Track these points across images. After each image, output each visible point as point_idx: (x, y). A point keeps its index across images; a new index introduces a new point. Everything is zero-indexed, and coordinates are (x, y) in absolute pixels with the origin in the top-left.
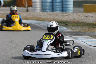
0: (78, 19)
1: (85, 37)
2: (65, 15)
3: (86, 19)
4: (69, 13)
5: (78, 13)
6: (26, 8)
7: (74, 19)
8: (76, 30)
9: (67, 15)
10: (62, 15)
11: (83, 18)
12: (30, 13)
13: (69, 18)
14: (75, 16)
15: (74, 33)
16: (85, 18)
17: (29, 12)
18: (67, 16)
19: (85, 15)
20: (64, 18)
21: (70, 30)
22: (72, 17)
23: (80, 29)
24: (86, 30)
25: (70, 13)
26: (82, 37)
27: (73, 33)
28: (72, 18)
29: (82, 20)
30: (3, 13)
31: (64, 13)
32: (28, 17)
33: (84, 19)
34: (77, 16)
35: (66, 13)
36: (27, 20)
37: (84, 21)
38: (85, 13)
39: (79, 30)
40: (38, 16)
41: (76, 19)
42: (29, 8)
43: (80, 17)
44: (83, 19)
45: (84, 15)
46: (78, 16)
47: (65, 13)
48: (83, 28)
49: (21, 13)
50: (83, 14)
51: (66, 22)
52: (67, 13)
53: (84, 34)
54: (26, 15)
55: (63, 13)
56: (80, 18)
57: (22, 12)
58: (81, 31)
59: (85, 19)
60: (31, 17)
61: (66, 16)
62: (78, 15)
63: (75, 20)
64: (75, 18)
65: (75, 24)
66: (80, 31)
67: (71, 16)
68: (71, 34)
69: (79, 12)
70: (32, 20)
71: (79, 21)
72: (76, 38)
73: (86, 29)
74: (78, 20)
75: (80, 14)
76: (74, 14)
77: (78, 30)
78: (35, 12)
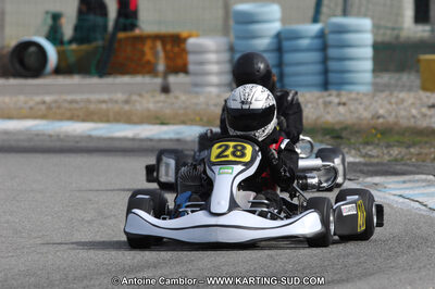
0: (394, 114)
1: (418, 181)
2: (336, 100)
3: (431, 117)
4: (353, 96)
5: (395, 94)
6: (158, 81)
7: (373, 118)
8: (378, 157)
9: (344, 100)
10: (321, 101)
11: (414, 112)
12: (177, 98)
13: (351, 112)
14: (381, 107)
15: (370, 168)
16: (424, 110)
17: (171, 95)
18: (344, 104)
19: (425, 100)
20: (328, 113)
21: (353, 156)
22: (365, 109)
23: (396, 152)
24: (426, 154)
25: (358, 94)
26: (404, 182)
27: (365, 169)
28: (367, 115)
29: (412, 120)
30: (56, 102)
31: (330, 95)
32: (168, 111)
33: (419, 116)
34: (390, 103)
35: (338, 95)
36: (163, 124)
37: (419, 123)
38: (429, 94)
39: (392, 158)
40: (212, 108)
41: (386, 115)
42: (172, 79)
43: (402, 106)
44: (414, 117)
45: (420, 99)
46: (394, 106)
47: (334, 93)
48: (412, 150)
49: (135, 98)
50: (415, 98)
51: (337, 127)
52: (343, 93)
53: (413, 169)
54: (161, 104)
55: (326, 94)
56: (403, 113)
57: (140, 95)
58: (402, 159)
59: (424, 116)
60: (181, 112)
61: (339, 104)
62: (393, 100)
63: (381, 120)
64: (381, 112)
65: (379, 136)
66: (396, 160)
67: (361, 104)
68: (355, 171)
69: (401, 91)
70: (184, 123)
71: (396, 124)
72: (376, 184)
73: (425, 151)
74: (391, 119)
75: (402, 95)
76: (376, 98)
77: (391, 155)
78: (197, 93)
